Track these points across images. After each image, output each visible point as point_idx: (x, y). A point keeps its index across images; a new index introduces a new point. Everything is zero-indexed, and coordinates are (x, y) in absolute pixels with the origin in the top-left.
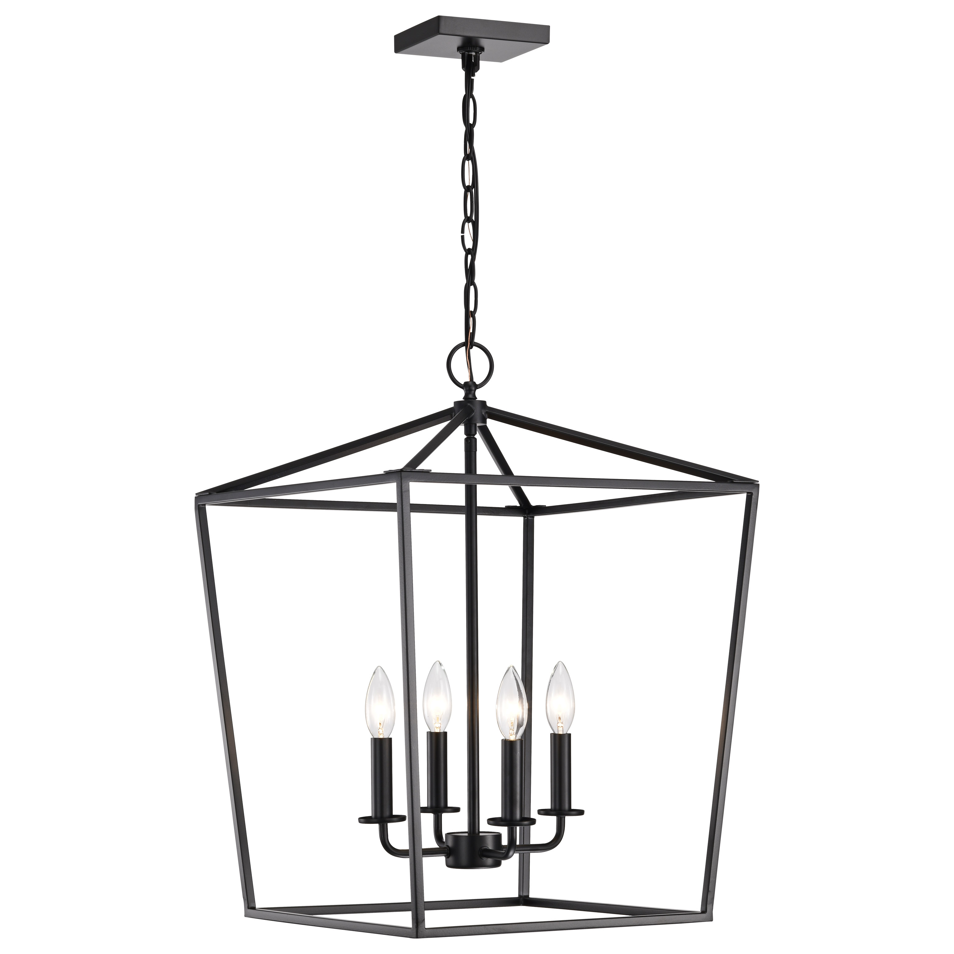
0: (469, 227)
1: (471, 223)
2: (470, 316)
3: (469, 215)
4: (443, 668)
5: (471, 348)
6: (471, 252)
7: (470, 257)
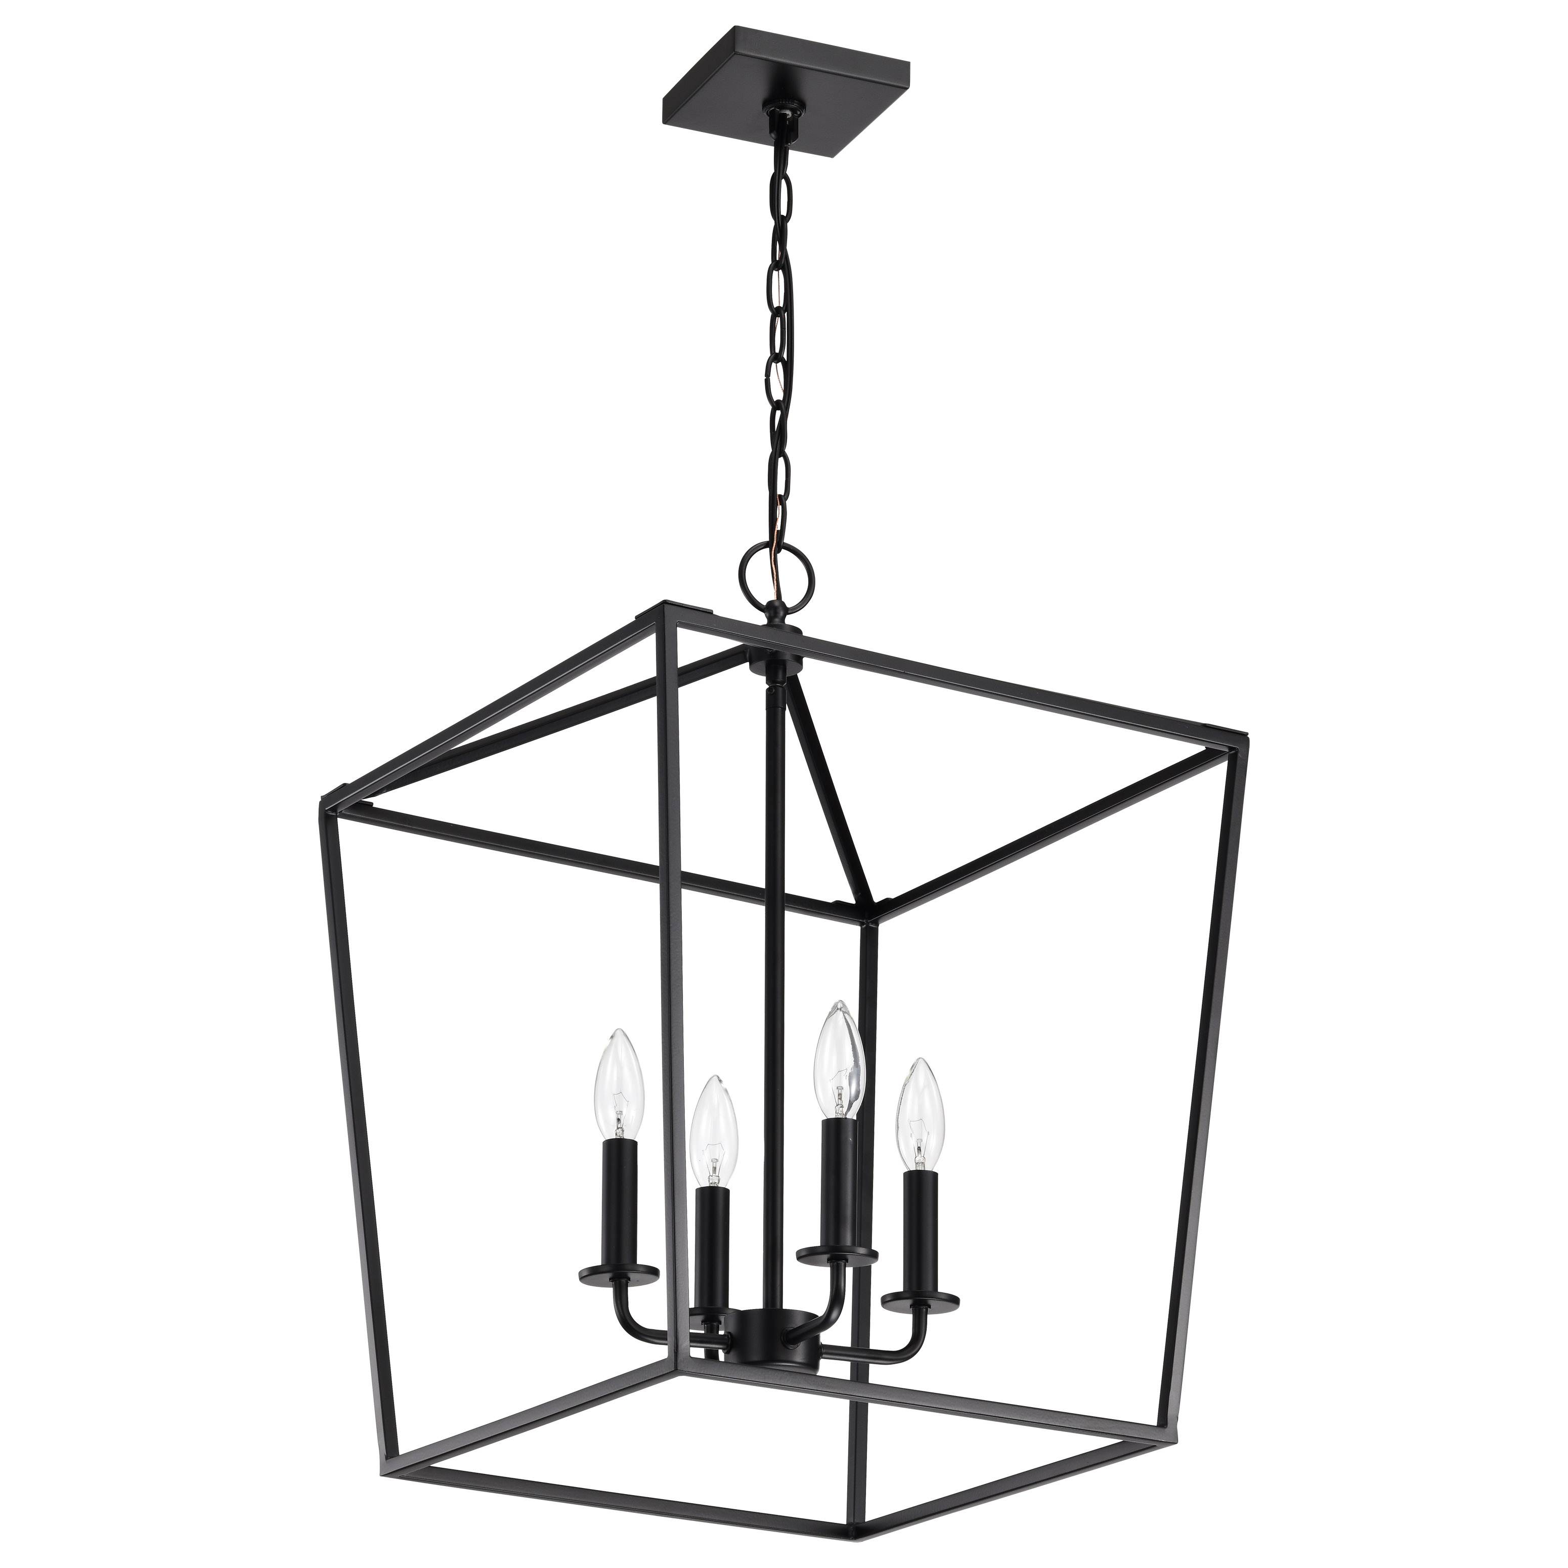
0: (778, 370)
1: (780, 363)
2: (779, 504)
3: (777, 351)
4: (724, 1085)
5: (779, 551)
6: (781, 406)
7: (778, 413)
